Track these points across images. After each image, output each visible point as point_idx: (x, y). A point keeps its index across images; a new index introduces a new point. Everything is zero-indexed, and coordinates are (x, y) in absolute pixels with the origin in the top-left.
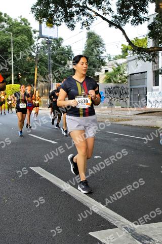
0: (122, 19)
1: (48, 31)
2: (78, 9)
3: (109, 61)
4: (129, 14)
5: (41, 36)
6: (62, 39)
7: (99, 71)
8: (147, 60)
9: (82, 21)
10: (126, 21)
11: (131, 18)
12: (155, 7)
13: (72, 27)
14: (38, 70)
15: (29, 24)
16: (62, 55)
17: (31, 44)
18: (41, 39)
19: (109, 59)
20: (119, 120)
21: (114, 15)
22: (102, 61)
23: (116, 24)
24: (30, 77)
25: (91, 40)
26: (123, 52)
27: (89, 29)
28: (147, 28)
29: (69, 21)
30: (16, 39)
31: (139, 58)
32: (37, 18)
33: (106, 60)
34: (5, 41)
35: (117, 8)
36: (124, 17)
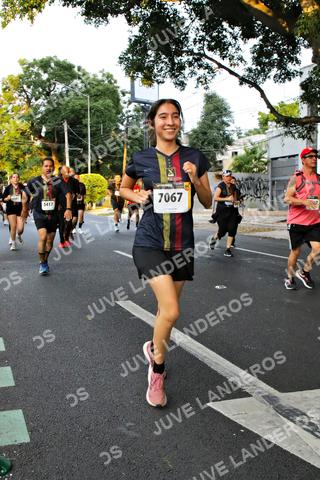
0: (259, 73)
1: (144, 93)
2: (191, 58)
3: (239, 138)
4: (271, 64)
5: (133, 100)
7: (223, 154)
8: (299, 137)
9: (197, 77)
10: (266, 77)
11: (275, 71)
12: (311, 55)
13: (182, 85)
14: (128, 152)
15: (115, 82)
17: (118, 113)
18: (133, 104)
19: (239, 134)
20: (254, 230)
21: (247, 67)
22: (228, 137)
23: (250, 81)
24: (116, 162)
25: (211, 105)
26: (261, 123)
27: (207, 88)
28: (299, 88)
29: (176, 77)
30: (95, 104)
31: (286, 133)
32: (128, 70)
33: (234, 137)
34: (79, 107)
35: (251, 56)
36: (263, 70)
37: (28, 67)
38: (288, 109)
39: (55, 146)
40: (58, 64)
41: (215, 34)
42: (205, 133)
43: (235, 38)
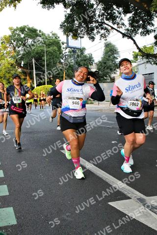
0: (133, 31)
1: (73, 43)
2: (97, 24)
4: (139, 27)
5: (68, 47)
6: (85, 49)
7: (115, 73)
8: (154, 64)
9: (101, 34)
10: (136, 33)
11: (141, 30)
13: (93, 38)
14: (66, 74)
15: (59, 38)
16: (85, 61)
17: (60, 53)
18: (68, 49)
21: (126, 28)
23: (128, 35)
25: (108, 49)
26: (134, 57)
27: (106, 40)
28: (154, 38)
29: (90, 34)
30: (48, 49)
31: (147, 62)
32: (65, 33)
34: (40, 51)
35: (128, 22)
36: (135, 30)
37: (14, 31)
38: (148, 49)
39: (28, 71)
40: (29, 29)
41: (109, 12)
42: (105, 63)
43: (120, 14)
